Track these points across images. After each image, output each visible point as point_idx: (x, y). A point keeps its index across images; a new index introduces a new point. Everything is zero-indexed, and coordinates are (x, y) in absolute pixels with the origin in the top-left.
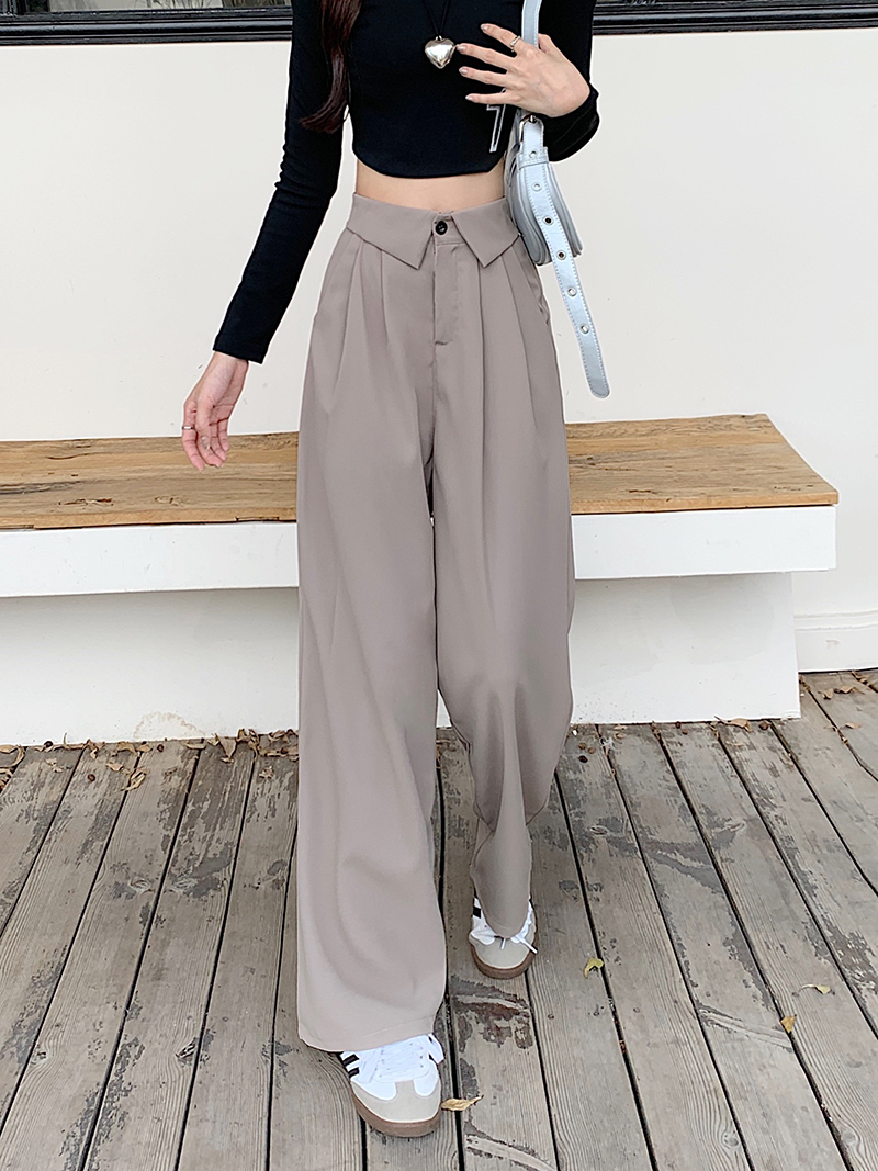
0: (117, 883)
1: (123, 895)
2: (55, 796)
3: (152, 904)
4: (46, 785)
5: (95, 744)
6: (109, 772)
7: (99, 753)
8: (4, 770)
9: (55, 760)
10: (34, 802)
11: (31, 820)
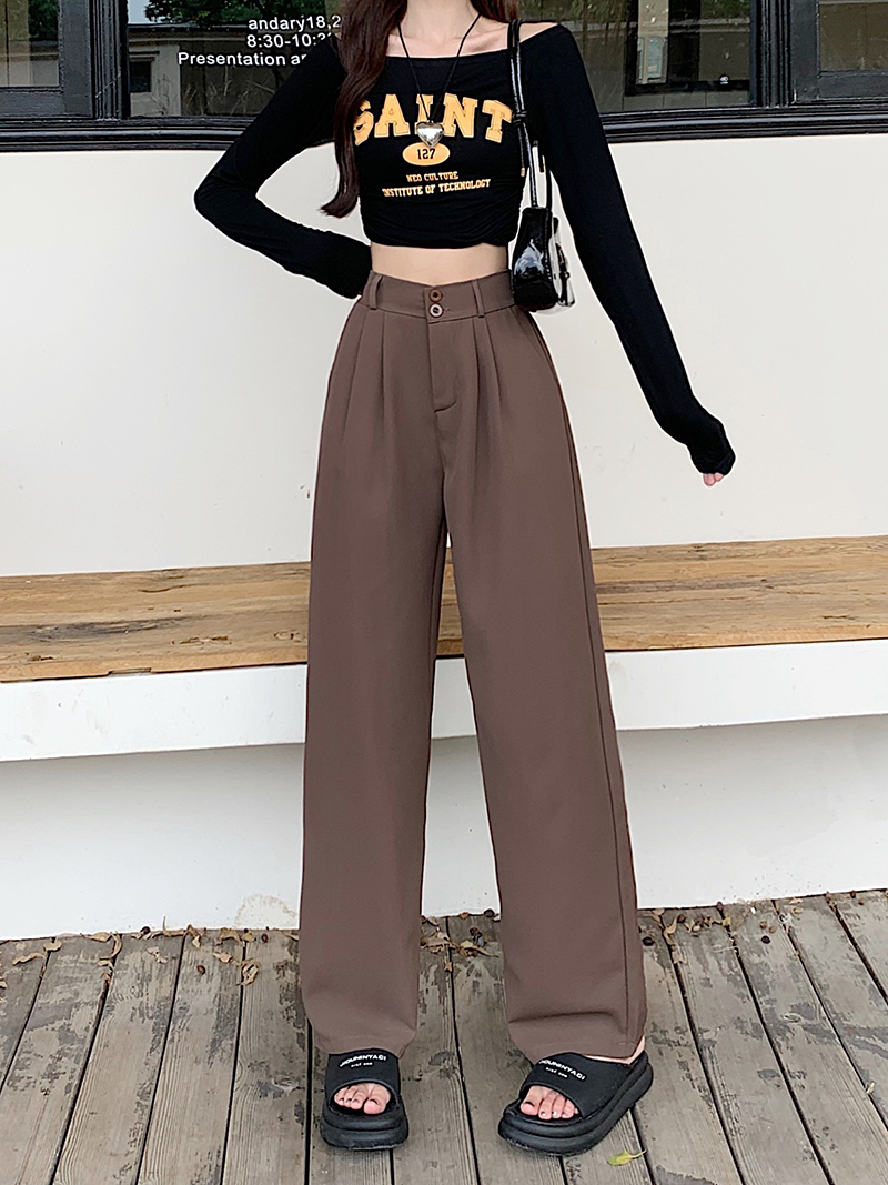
0: (259, 1082)
1: (270, 1095)
2: (167, 991)
3: (305, 1102)
4: (154, 979)
5: (196, 930)
6: (218, 963)
7: (203, 941)
8: (105, 962)
9: (157, 949)
10: (144, 999)
11: (147, 1020)
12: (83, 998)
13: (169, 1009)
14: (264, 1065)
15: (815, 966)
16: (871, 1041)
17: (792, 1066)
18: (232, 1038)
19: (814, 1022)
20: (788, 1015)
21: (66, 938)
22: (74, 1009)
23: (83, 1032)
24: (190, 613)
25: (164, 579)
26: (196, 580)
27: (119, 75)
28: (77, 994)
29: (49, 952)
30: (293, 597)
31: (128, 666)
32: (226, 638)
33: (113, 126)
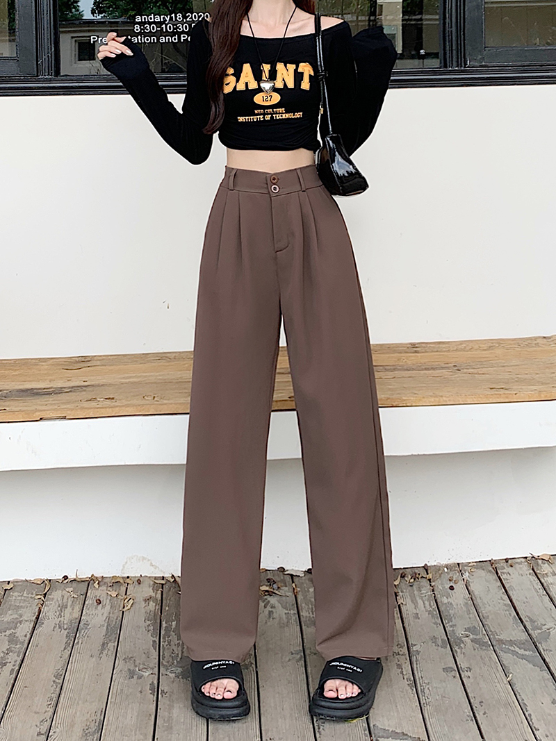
0: (129, 670)
1: (135, 677)
2: (76, 614)
3: (156, 682)
4: (69, 607)
5: (97, 578)
6: (109, 597)
7: (101, 584)
8: (39, 597)
9: (72, 589)
10: (62, 619)
11: (63, 630)
12: (25, 618)
13: (77, 624)
14: (133, 659)
15: (480, 605)
16: (512, 648)
17: (462, 665)
18: (115, 642)
19: (478, 637)
20: (463, 633)
21: (17, 582)
22: (19, 624)
23: (24, 638)
24: (93, 383)
25: (79, 362)
26: (98, 363)
27: (53, 50)
28: (21, 616)
29: (6, 590)
30: (158, 374)
31: (52, 415)
32: (113, 399)
33: (50, 81)
